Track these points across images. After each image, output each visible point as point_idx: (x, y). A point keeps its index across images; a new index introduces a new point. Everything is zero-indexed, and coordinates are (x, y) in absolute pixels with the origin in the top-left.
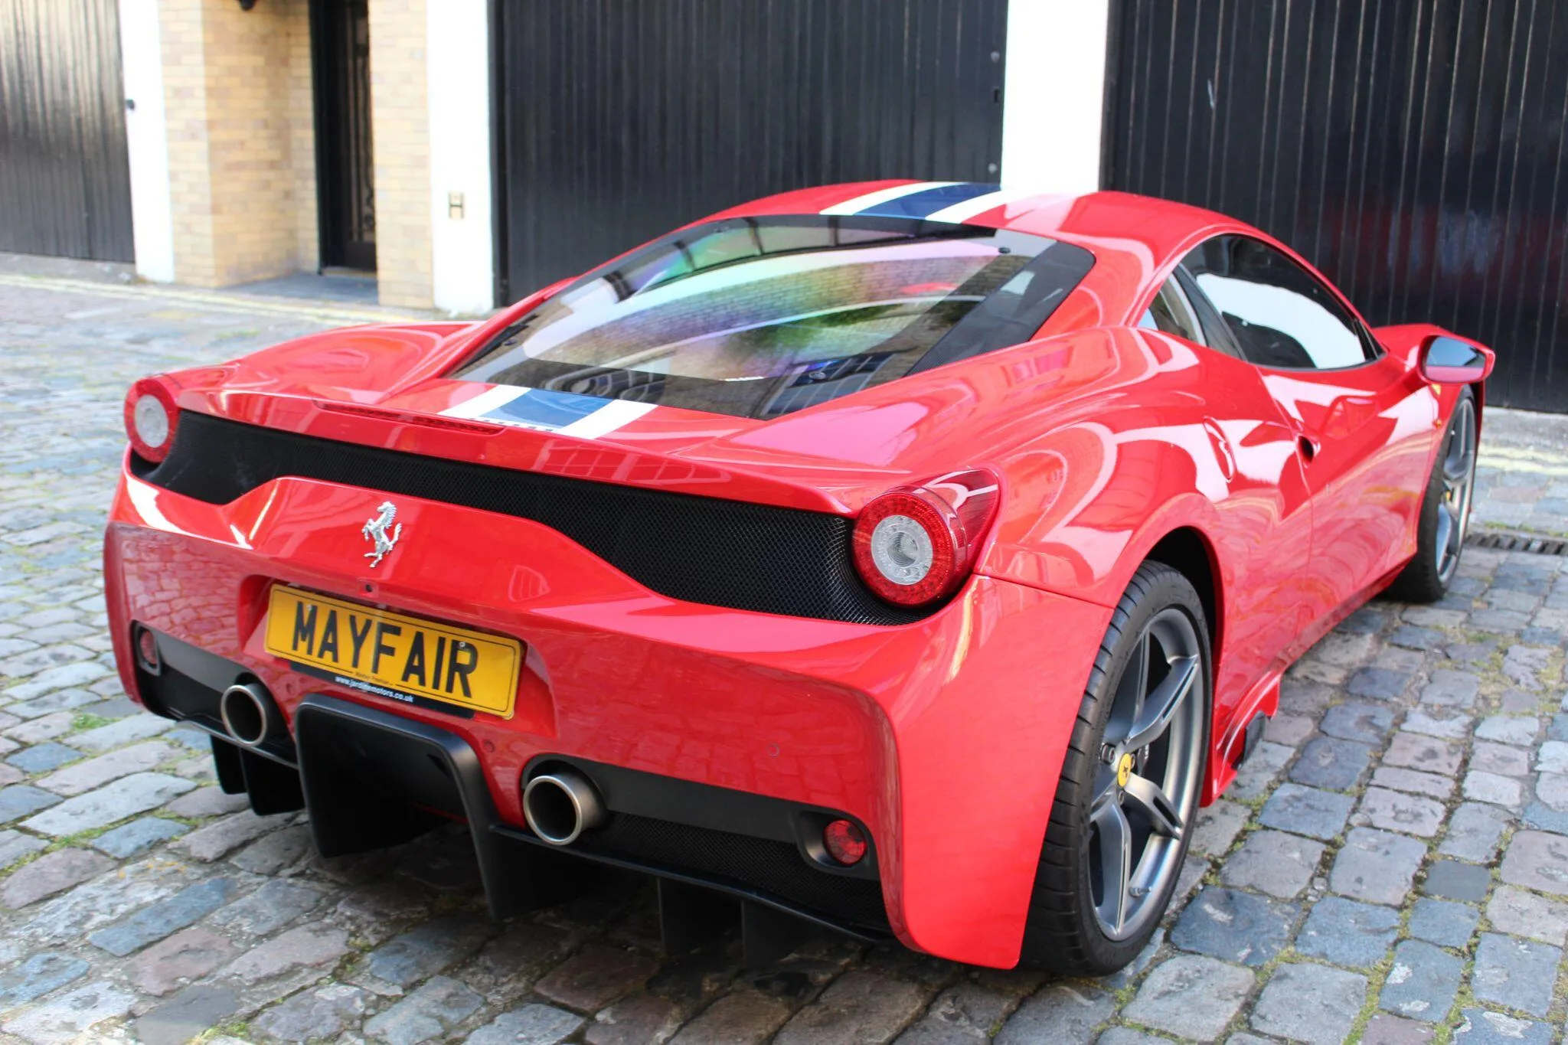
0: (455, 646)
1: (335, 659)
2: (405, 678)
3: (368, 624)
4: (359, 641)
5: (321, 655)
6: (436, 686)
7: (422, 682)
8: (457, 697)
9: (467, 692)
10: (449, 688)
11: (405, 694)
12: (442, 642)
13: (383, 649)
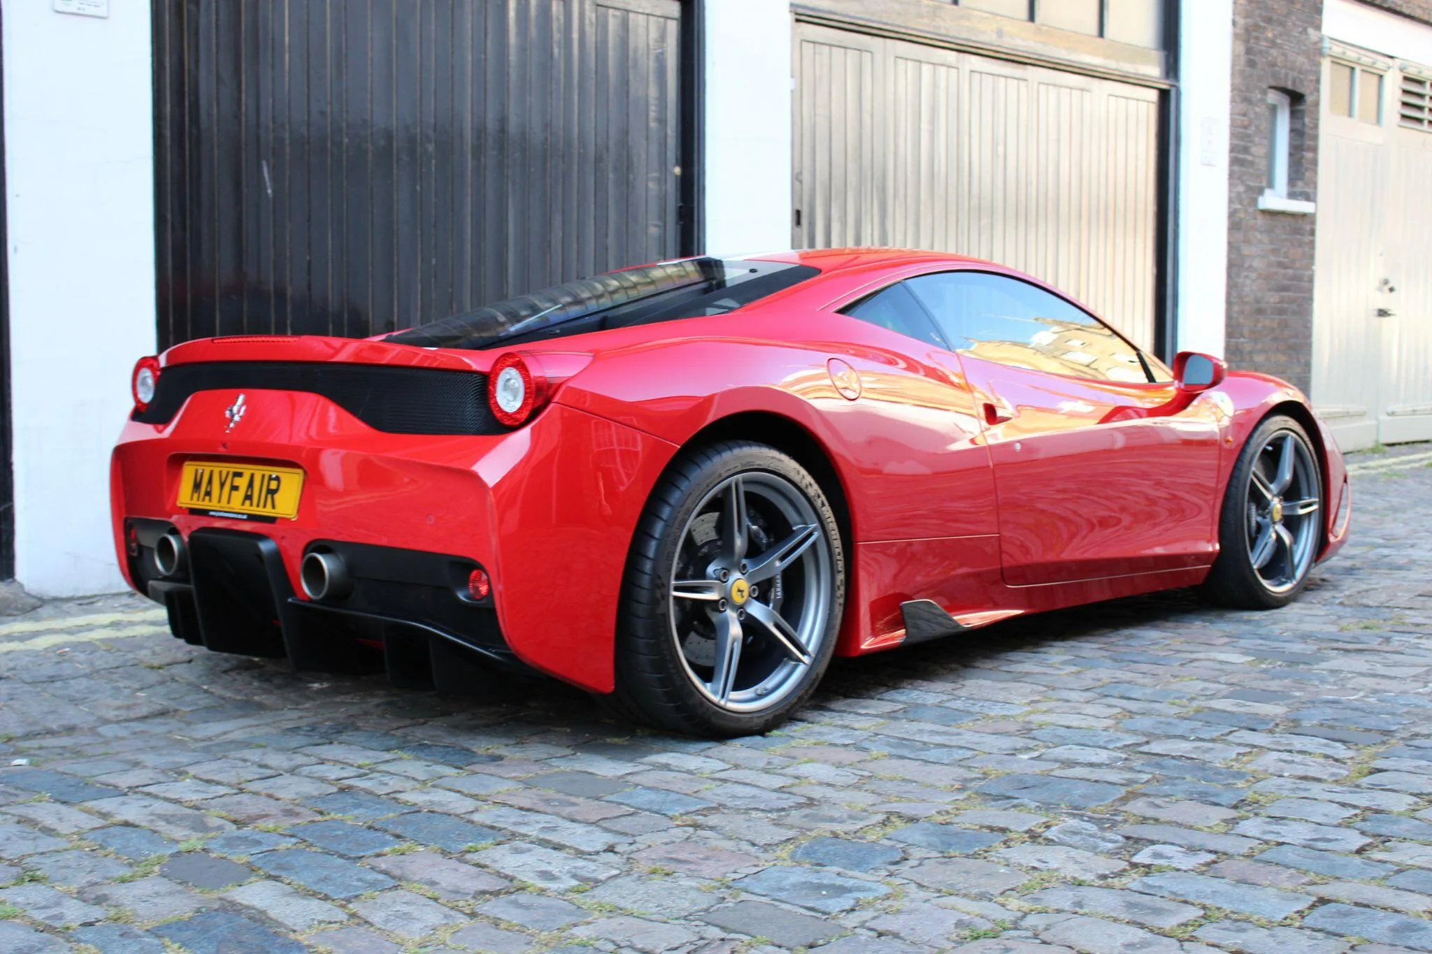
0: (270, 479)
1: (210, 500)
2: (243, 504)
3: (228, 473)
4: (222, 485)
5: (204, 500)
6: (258, 506)
7: (251, 505)
8: (268, 511)
9: (274, 507)
10: (265, 506)
11: (243, 514)
12: (263, 476)
13: (234, 488)
